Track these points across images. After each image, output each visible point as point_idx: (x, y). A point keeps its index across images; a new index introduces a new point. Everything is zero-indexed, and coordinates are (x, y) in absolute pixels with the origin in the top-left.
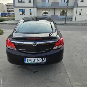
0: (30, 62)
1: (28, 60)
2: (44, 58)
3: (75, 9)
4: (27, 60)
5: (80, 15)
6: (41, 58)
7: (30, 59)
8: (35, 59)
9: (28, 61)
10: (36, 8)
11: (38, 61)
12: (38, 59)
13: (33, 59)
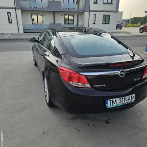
0: (114, 105)
1: (111, 102)
2: (133, 96)
3: (86, 13)
4: (109, 102)
5: (94, 23)
6: (129, 96)
7: (114, 100)
8: (121, 98)
9: (111, 105)
10: (20, 11)
11: (126, 102)
12: (126, 97)
13: (118, 100)
